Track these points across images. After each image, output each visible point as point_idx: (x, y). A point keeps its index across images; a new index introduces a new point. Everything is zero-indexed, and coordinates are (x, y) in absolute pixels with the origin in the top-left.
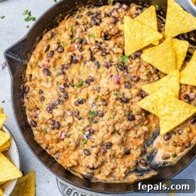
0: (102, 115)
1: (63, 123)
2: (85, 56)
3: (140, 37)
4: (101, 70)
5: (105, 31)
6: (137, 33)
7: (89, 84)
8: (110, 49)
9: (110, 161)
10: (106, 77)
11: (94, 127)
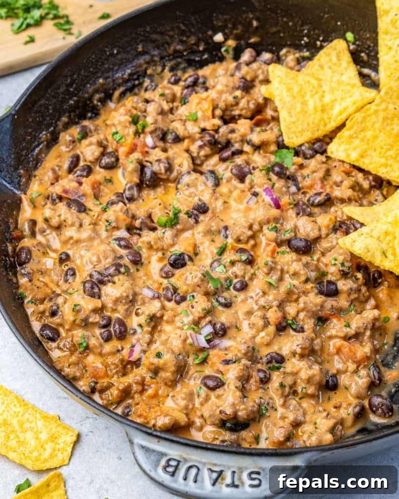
0: (244, 287)
1: (134, 322)
2: (177, 161)
3: (319, 104)
4: (223, 189)
5: (222, 105)
6: (308, 97)
7: (197, 222)
8: (243, 140)
9: (284, 405)
10: (239, 200)
11: (224, 317)
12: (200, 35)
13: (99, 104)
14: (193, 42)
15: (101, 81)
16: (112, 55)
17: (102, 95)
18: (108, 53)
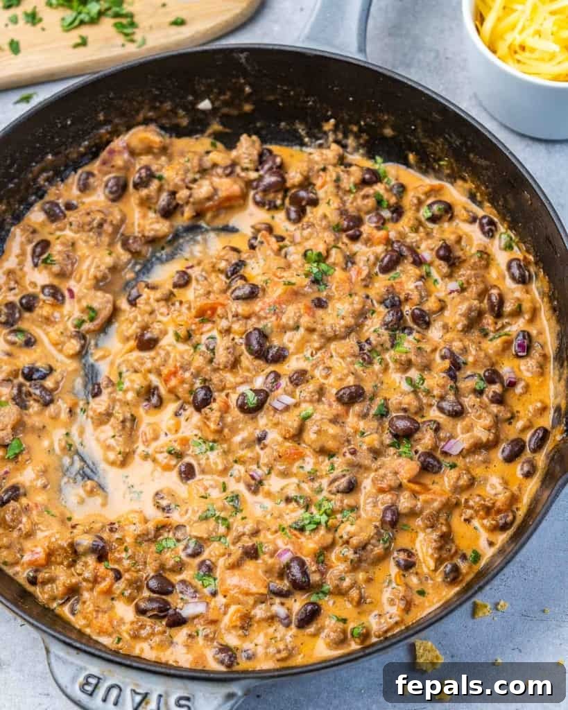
12: (178, 100)
13: (46, 184)
14: (169, 108)
15: (50, 157)
16: (64, 127)
17: (51, 173)
18: (59, 125)
